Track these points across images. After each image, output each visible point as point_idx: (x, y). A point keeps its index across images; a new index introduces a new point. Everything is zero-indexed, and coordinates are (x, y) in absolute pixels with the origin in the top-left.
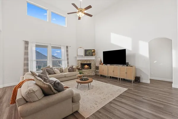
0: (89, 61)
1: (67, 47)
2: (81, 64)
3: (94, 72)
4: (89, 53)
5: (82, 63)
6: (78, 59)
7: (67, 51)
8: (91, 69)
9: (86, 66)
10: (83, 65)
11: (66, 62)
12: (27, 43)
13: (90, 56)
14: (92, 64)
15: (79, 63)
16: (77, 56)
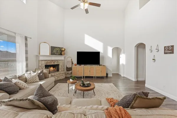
0: (57, 61)
1: (26, 39)
3: (64, 75)
4: (57, 51)
5: (48, 64)
6: (41, 58)
7: (26, 45)
8: (58, 71)
9: (51, 69)
13: (58, 55)
14: (60, 65)
15: (42, 65)
16: (39, 54)
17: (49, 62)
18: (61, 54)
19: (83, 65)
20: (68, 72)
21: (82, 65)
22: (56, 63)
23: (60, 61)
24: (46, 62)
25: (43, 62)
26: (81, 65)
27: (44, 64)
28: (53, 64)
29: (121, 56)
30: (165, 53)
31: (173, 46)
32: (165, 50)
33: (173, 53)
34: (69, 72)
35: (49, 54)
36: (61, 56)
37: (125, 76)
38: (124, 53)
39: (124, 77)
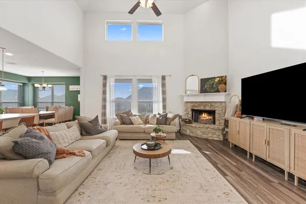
0: (209, 105)
1: (163, 78)
2: (193, 110)
3: (219, 133)
4: (211, 85)
5: (195, 108)
8: (214, 123)
9: (205, 116)
10: (197, 113)
11: (161, 105)
12: (105, 78)
14: (216, 112)
15: (187, 108)
16: (186, 93)
17: (196, 104)
24: (193, 104)
25: (189, 104)
26: (253, 119)
27: (190, 107)
35: (197, 93)
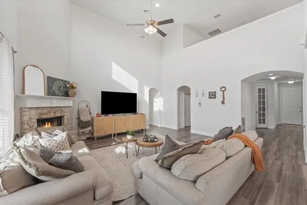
3: (76, 137)
4: (59, 87)
5: (44, 116)
13: (62, 96)
14: (65, 117)
15: (30, 118)
16: (23, 93)
17: (45, 111)
18: (67, 94)
19: (111, 115)
20: (82, 131)
21: (109, 115)
22: (58, 115)
23: (66, 110)
24: (40, 111)
25: (33, 112)
26: (107, 116)
27: (35, 115)
28: (52, 115)
29: (155, 100)
30: (210, 98)
31: (215, 92)
32: (209, 95)
33: (215, 98)
34: (85, 130)
35: (43, 94)
36: (67, 99)
37: (163, 126)
38: (161, 96)
39: (162, 128)
